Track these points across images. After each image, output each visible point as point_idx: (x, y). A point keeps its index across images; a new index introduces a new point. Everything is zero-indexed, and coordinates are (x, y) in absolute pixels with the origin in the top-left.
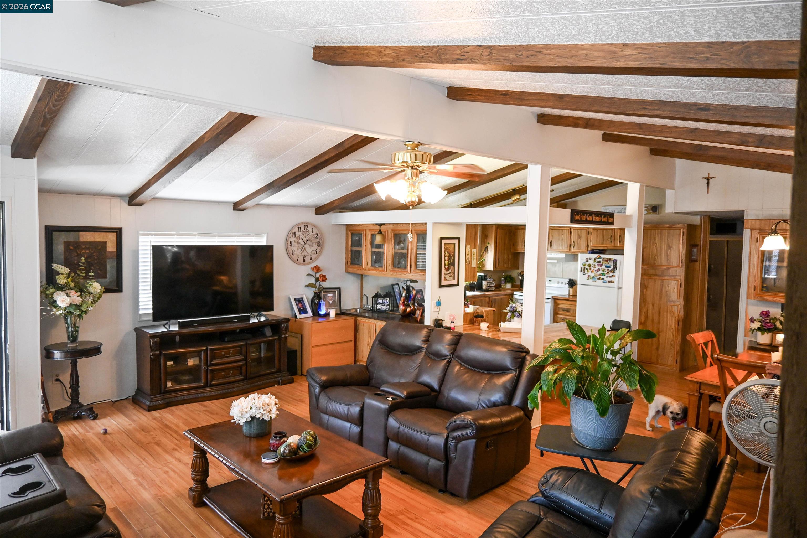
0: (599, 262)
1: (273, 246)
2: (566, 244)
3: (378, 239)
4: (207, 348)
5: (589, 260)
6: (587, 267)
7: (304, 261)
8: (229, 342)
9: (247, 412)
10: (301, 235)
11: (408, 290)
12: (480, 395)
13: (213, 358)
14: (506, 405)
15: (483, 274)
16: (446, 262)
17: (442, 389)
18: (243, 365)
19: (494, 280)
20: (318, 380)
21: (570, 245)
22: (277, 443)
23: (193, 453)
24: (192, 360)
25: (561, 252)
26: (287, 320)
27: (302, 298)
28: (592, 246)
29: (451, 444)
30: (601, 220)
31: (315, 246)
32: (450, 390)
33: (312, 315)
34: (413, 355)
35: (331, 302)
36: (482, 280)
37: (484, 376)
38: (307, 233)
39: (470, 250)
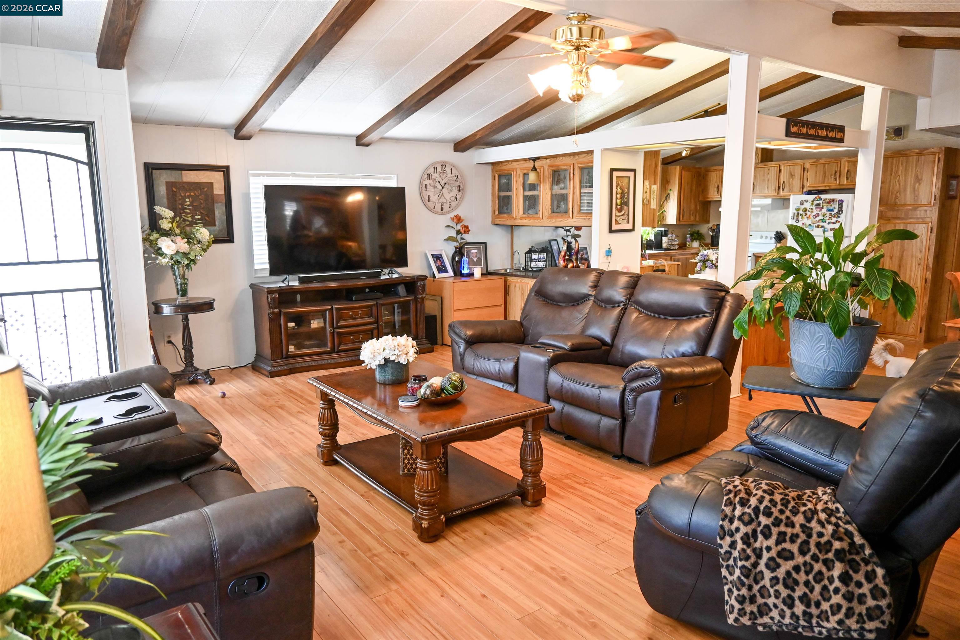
0: (818, 205)
1: (404, 188)
2: (774, 186)
3: (532, 177)
4: (332, 307)
5: (805, 203)
6: (801, 212)
7: (442, 209)
8: (357, 300)
9: (379, 354)
10: (438, 176)
11: (569, 248)
12: (665, 345)
13: (340, 319)
14: (699, 355)
15: (663, 229)
16: (619, 201)
17: (615, 342)
18: (374, 328)
19: (677, 236)
20: (463, 336)
21: (779, 187)
22: (417, 386)
23: (320, 404)
24: (316, 322)
25: (766, 197)
26: (424, 278)
27: (441, 255)
28: (808, 187)
29: (629, 397)
30: (827, 135)
31: (455, 191)
32: (625, 342)
33: (453, 275)
34: (578, 305)
35: (475, 260)
36: (662, 236)
37: (670, 322)
38: (445, 174)
39: (648, 187)
